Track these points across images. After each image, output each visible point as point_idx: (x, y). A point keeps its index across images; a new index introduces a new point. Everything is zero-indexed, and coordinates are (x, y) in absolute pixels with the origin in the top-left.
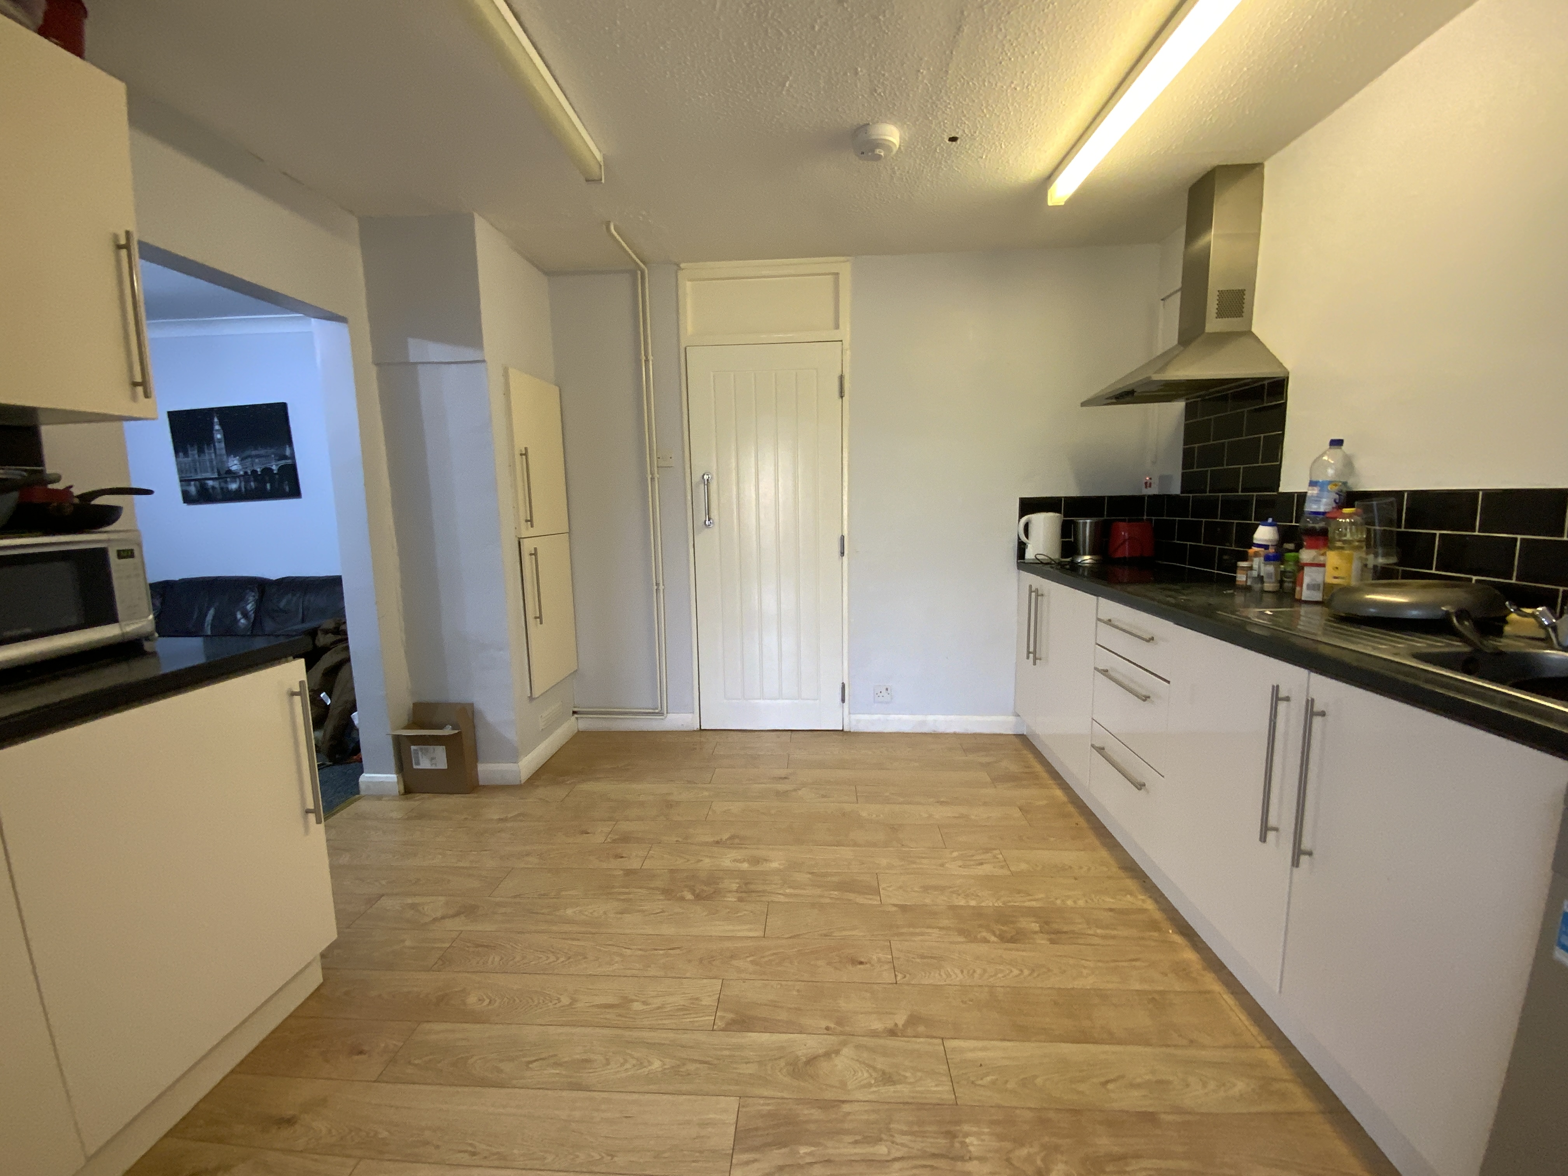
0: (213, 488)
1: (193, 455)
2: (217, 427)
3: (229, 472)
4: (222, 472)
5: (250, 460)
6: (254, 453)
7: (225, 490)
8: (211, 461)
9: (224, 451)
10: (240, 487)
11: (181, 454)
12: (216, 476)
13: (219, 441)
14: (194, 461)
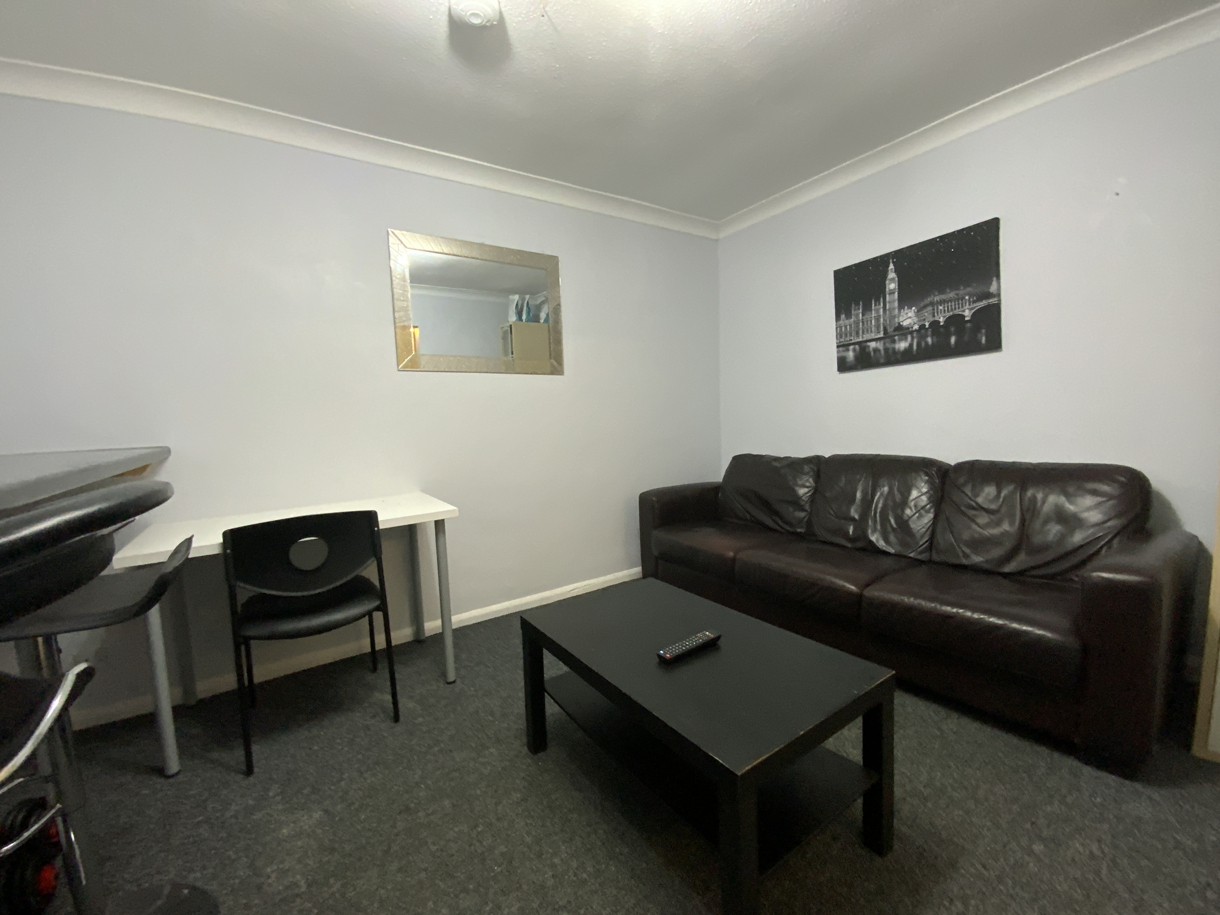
0: (876, 350)
1: (857, 315)
2: (892, 275)
3: (899, 328)
4: (890, 330)
5: (930, 308)
6: (937, 298)
7: (891, 351)
8: (878, 319)
9: (896, 304)
10: (911, 345)
11: (843, 316)
12: (881, 335)
13: (892, 293)
14: (857, 323)
